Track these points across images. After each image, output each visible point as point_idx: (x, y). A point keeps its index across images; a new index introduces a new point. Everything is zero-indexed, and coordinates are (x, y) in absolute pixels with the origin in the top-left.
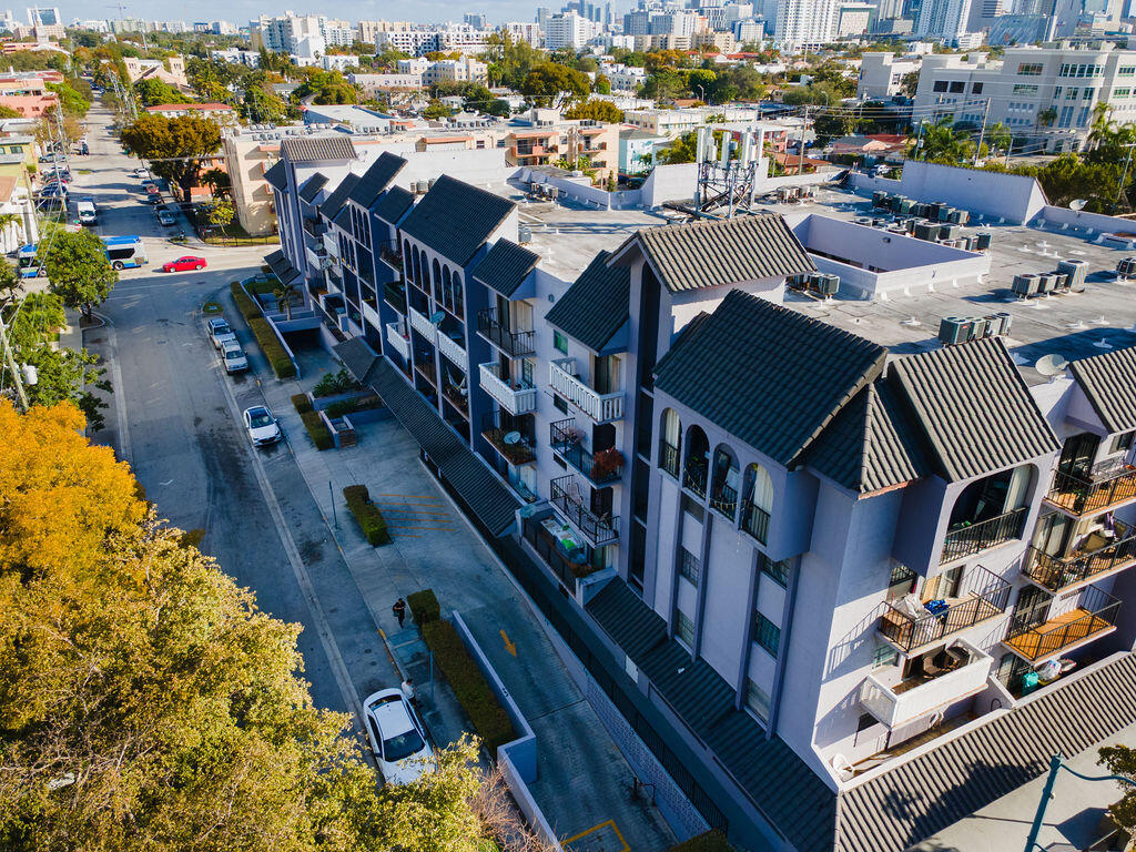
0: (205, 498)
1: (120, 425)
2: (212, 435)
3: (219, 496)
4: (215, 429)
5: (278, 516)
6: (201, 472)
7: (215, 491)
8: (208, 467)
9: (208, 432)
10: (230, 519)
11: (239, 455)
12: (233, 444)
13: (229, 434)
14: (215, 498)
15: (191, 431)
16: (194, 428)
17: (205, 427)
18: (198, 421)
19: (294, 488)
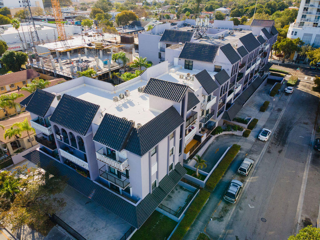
0: (294, 128)
1: (309, 166)
2: (279, 144)
3: (290, 127)
4: (277, 145)
5: (280, 118)
6: (290, 135)
7: (290, 129)
8: (288, 135)
9: (280, 146)
10: (291, 122)
11: (277, 134)
12: (275, 138)
13: (274, 142)
14: (291, 127)
15: (285, 149)
16: (283, 150)
17: (279, 148)
18: (280, 152)
19: (271, 121)
